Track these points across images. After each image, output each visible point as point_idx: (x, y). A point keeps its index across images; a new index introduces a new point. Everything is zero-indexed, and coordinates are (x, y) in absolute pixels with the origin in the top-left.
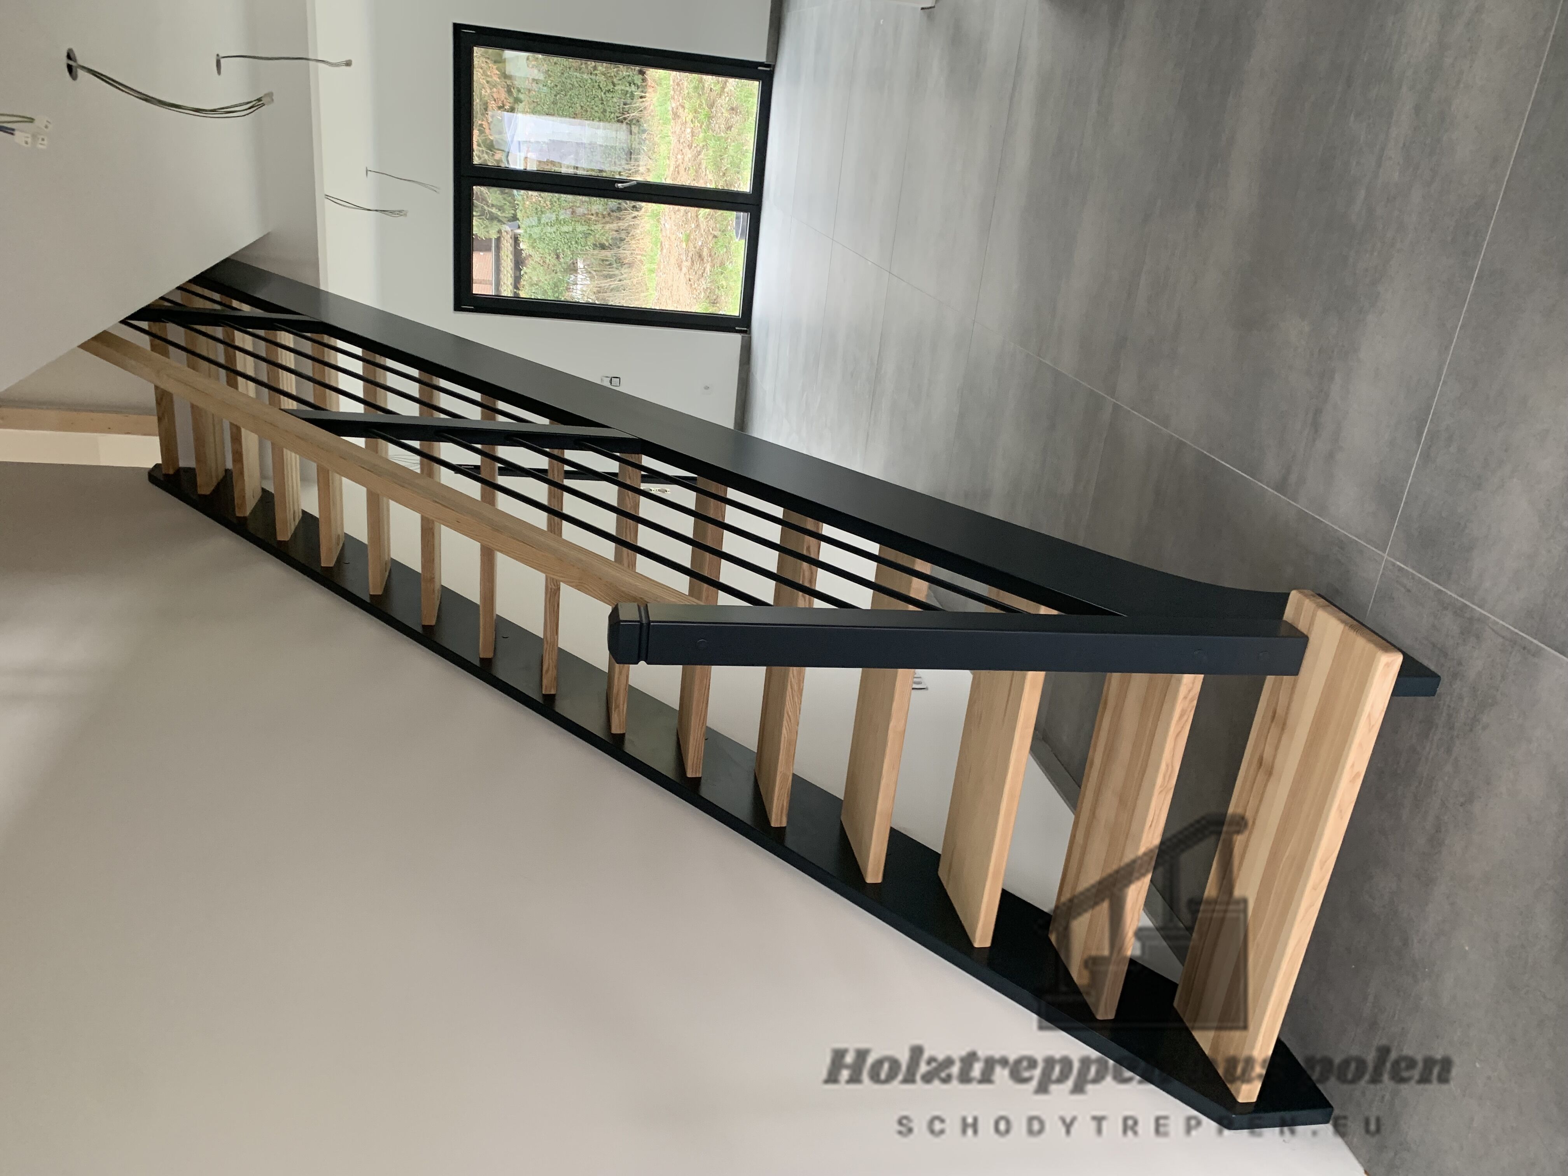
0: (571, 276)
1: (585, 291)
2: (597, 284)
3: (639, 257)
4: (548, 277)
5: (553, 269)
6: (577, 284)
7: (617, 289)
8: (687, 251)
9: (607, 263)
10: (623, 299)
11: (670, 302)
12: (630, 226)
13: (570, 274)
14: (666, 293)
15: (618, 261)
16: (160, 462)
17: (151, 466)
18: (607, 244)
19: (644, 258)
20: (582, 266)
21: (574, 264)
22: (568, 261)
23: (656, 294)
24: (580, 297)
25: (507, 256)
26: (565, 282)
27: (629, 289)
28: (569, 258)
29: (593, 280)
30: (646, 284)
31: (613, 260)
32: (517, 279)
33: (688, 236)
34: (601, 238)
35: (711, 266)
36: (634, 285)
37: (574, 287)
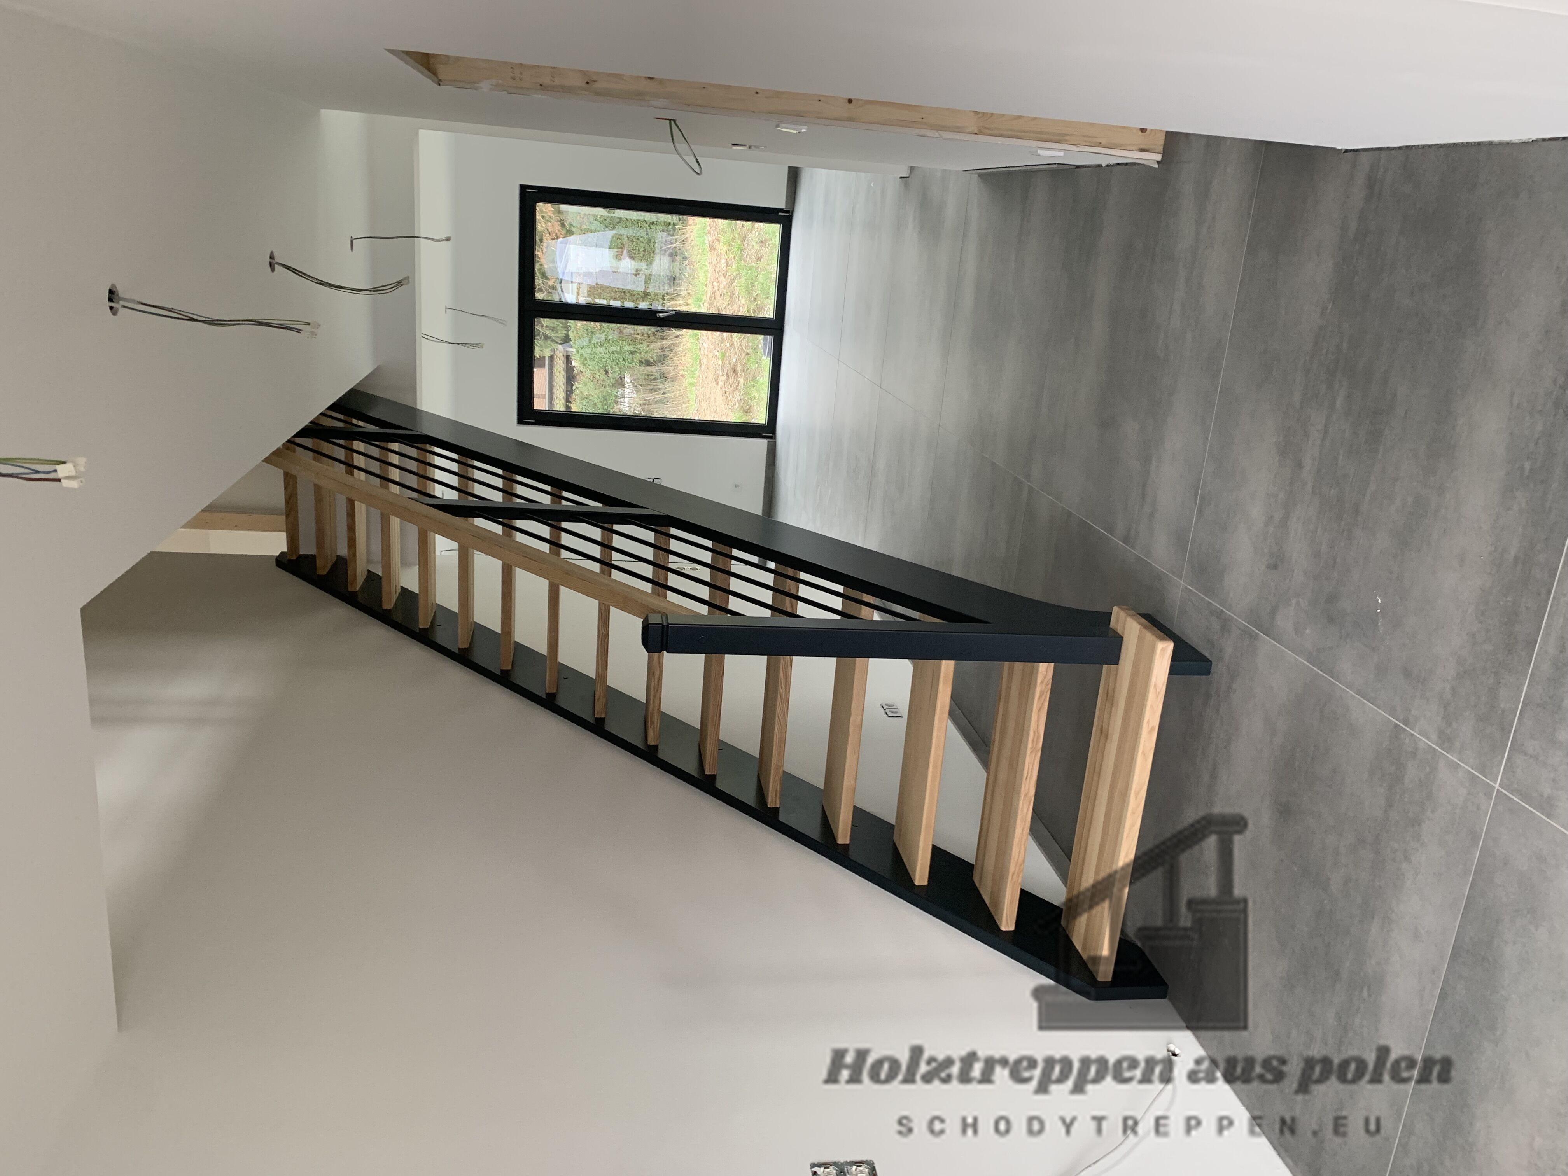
0: (620, 390)
1: (632, 404)
2: (643, 397)
3: (681, 372)
4: (597, 391)
5: (602, 383)
6: (624, 397)
7: (661, 401)
8: (723, 367)
9: (652, 377)
10: (667, 411)
11: (708, 412)
12: (673, 344)
13: (618, 388)
14: (704, 404)
15: (662, 376)
16: (285, 550)
17: (277, 554)
18: (652, 360)
19: (686, 373)
20: (629, 381)
21: (621, 378)
22: (616, 376)
23: (696, 406)
24: (627, 409)
25: (560, 372)
26: (613, 395)
27: (672, 401)
28: (617, 374)
29: (639, 393)
30: (687, 397)
31: (658, 375)
32: (569, 392)
33: (723, 354)
34: (646, 355)
35: (744, 380)
36: (677, 397)
37: (622, 400)
